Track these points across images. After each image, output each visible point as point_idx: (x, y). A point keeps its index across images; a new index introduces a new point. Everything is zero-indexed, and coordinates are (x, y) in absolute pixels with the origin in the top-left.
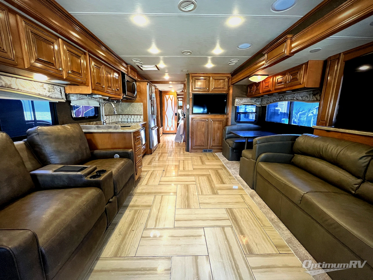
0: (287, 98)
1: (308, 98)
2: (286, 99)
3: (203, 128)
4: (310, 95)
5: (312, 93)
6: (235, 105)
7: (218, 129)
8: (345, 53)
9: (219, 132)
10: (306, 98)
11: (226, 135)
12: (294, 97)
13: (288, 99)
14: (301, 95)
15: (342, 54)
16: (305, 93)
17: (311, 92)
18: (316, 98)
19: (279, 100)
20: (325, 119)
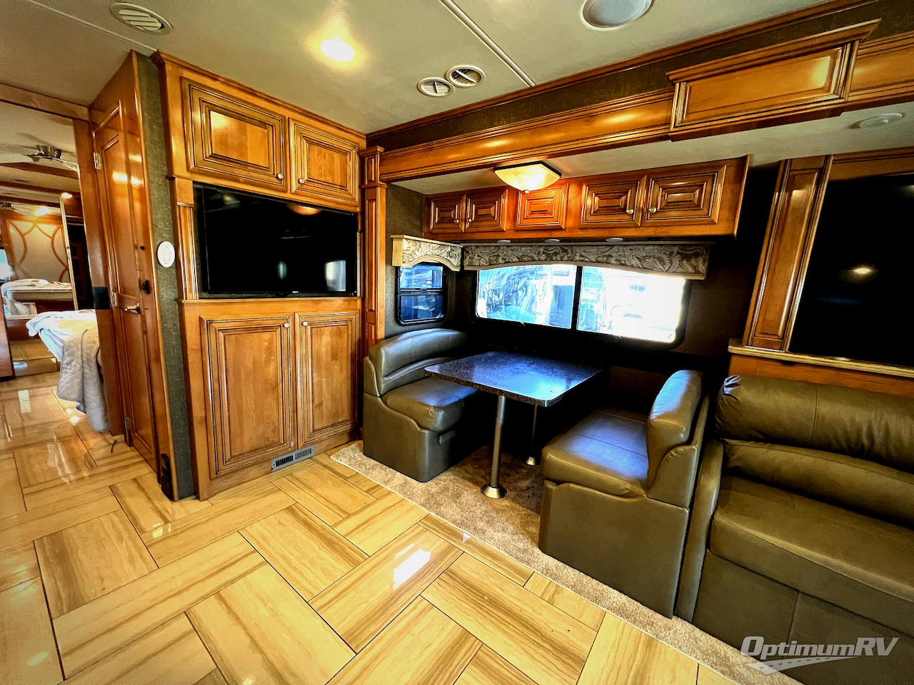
0: (581, 256)
1: (664, 264)
2: (577, 258)
3: (268, 361)
4: (671, 254)
5: (678, 253)
6: (395, 263)
7: (334, 357)
8: (843, 159)
9: (336, 367)
10: (658, 263)
11: (382, 380)
12: (611, 256)
13: (586, 259)
14: (637, 253)
15: (832, 158)
16: (651, 247)
17: (676, 249)
18: (695, 268)
19: (546, 260)
20: (780, 333)
